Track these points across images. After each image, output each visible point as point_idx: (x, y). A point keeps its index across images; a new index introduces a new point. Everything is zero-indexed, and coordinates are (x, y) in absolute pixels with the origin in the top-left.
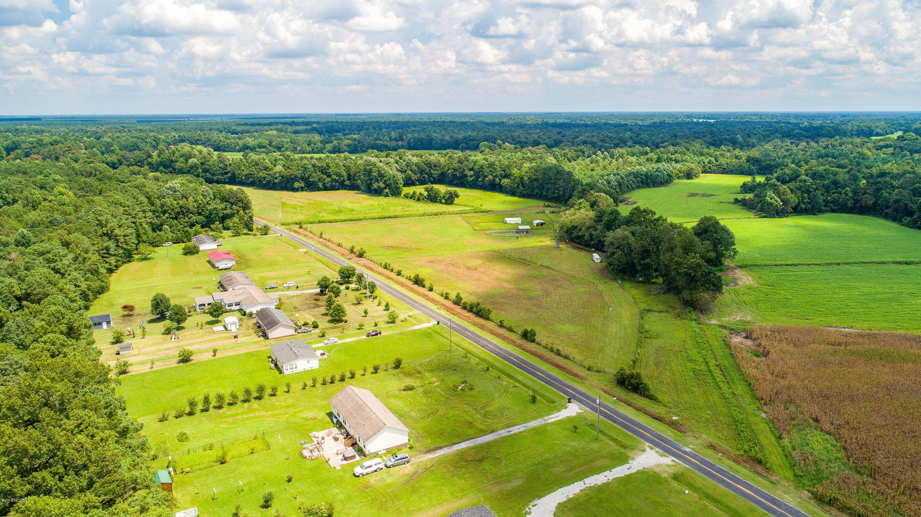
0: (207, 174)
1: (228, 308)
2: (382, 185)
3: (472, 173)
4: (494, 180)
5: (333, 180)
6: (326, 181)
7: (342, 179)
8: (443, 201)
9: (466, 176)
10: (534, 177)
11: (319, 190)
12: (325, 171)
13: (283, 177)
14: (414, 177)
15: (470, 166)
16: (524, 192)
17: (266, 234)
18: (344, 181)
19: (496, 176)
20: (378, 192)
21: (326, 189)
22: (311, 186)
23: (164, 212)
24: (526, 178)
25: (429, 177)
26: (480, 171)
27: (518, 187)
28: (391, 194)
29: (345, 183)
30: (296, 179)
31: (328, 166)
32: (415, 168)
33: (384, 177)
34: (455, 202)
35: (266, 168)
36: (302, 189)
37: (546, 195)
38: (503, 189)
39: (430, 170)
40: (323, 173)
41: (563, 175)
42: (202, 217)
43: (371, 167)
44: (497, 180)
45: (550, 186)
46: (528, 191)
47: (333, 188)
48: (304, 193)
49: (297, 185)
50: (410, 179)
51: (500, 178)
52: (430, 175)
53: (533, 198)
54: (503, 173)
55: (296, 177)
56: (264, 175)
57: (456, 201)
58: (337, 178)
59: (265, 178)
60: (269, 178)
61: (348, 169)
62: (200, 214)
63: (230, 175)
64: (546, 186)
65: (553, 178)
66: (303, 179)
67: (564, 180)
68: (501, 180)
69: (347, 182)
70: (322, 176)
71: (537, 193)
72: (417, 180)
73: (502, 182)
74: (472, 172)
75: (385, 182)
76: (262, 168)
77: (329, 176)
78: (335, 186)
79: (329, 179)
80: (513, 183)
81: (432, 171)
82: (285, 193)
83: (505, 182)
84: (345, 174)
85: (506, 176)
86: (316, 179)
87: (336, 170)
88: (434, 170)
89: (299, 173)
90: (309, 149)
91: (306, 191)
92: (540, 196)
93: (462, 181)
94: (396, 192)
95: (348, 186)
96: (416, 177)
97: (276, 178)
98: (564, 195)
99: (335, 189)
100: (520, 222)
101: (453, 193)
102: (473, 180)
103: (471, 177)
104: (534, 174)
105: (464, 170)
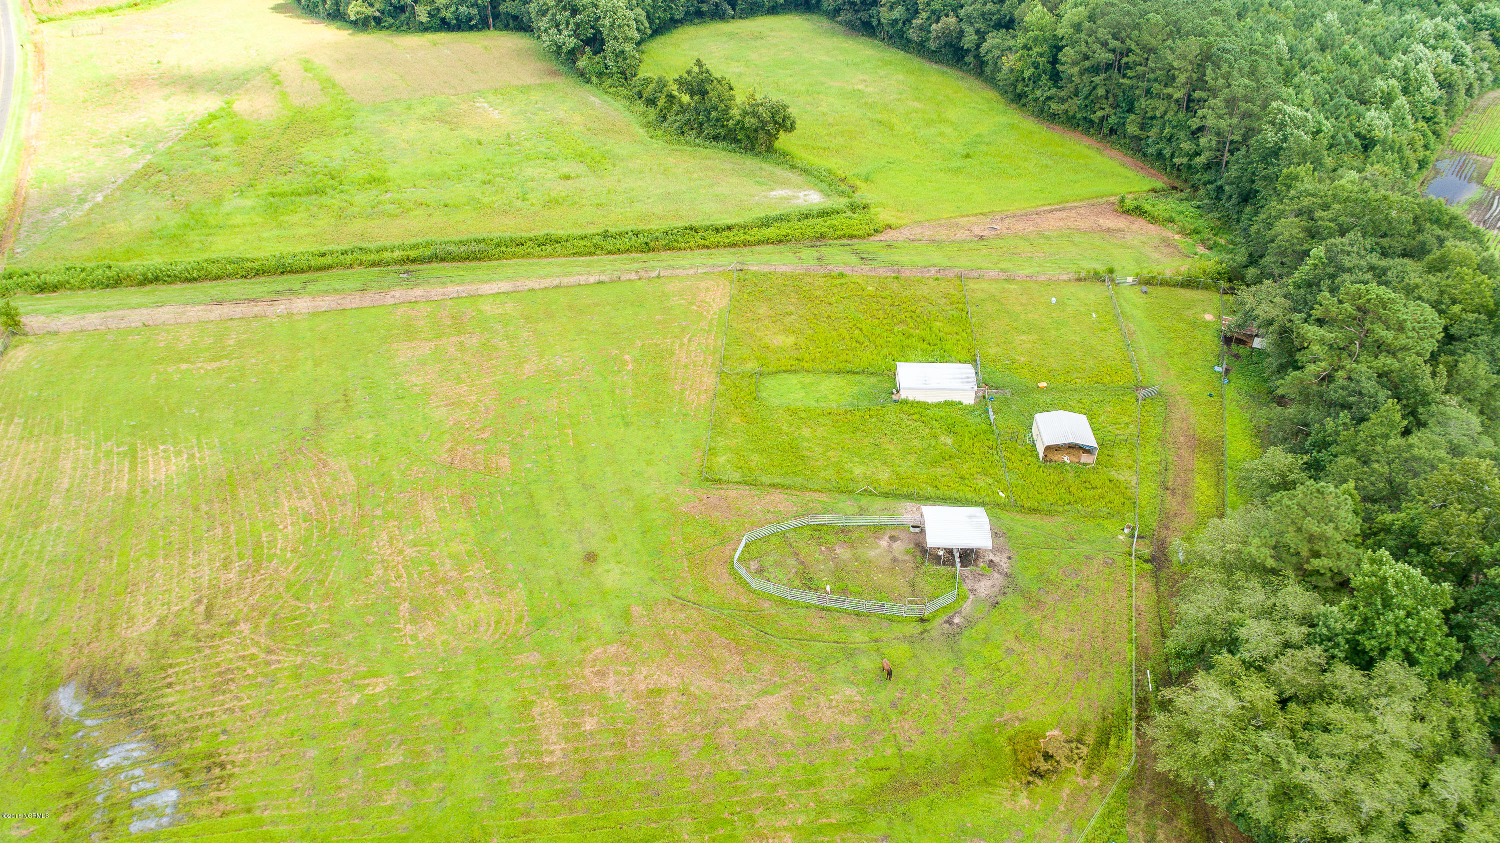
10: (1104, 56)
16: (1054, 107)
19: (970, 20)
20: (562, 63)
21: (445, 26)
22: (400, 17)
24: (1068, 54)
27: (1035, 79)
34: (777, 144)
36: (379, 22)
37: (1138, 139)
38: (988, 70)
41: (1227, 76)
44: (972, 34)
45: (1161, 106)
46: (1072, 105)
47: (463, 25)
48: (385, 35)
51: (983, 28)
53: (1087, 132)
57: (784, 141)
64: (1143, 103)
65: (1182, 78)
67: (1231, 103)
68: (981, 35)
71: (1103, 119)
73: (985, 46)
75: (579, 32)
78: (471, 17)
80: (1024, 56)
83: (998, 46)
91: (389, 28)
92: (1112, 131)
93: (864, 15)
94: (613, 73)
98: (1214, 165)
99: (471, 28)
100: (968, 398)
101: (766, 116)
102: (895, 22)
103: (892, 8)
104: (1105, 44)
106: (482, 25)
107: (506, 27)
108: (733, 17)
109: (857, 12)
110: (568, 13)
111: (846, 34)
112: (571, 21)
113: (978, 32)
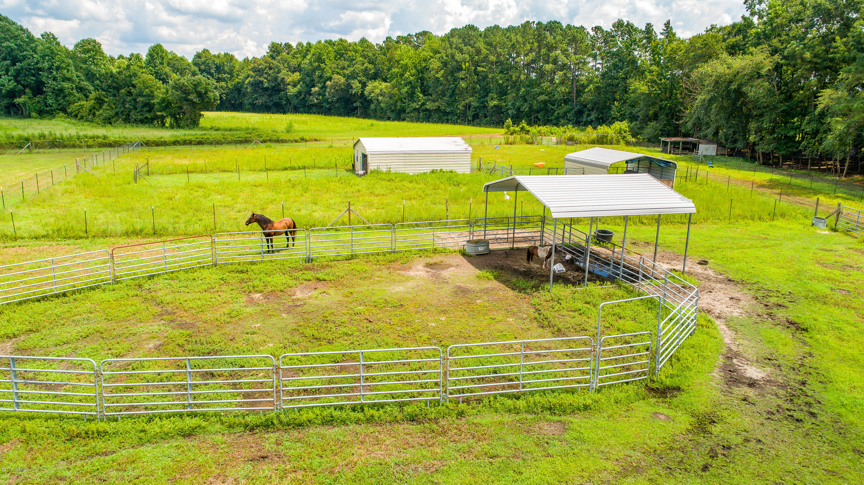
3: (297, 76)
4: (349, 86)
9: (282, 84)
10: (459, 60)
15: (294, 62)
19: (353, 76)
27: (411, 96)
38: (372, 106)
44: (356, 85)
46: (441, 104)
51: (364, 79)
53: (456, 124)
54: (370, 66)
68: (364, 85)
71: (468, 106)
73: (368, 88)
74: (297, 74)
80: (397, 86)
83: (377, 87)
92: (476, 117)
93: (275, 99)
102: (299, 94)
103: (295, 86)
105: (279, 72)
109: (270, 96)
110: (8, 62)
112: (12, 69)
113: (360, 82)
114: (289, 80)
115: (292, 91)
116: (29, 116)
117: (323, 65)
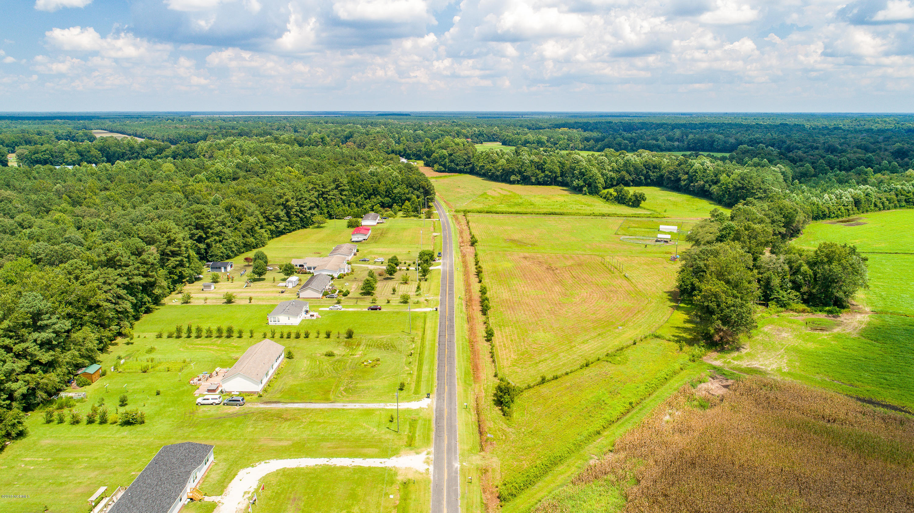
0: (453, 164)
1: (308, 271)
2: (581, 183)
4: (704, 186)
5: (546, 176)
6: (540, 176)
7: (554, 175)
8: (630, 203)
9: (679, 180)
10: (739, 185)
11: (533, 184)
12: (540, 167)
13: (503, 170)
14: (627, 177)
15: (686, 170)
16: (728, 201)
17: (430, 218)
18: (556, 177)
19: (707, 182)
20: (578, 190)
21: (539, 183)
22: (525, 180)
23: (360, 193)
24: (732, 186)
25: (645, 179)
26: (694, 176)
27: (723, 195)
28: (589, 193)
29: (558, 179)
30: (513, 172)
31: (544, 162)
32: (632, 169)
33: (584, 176)
34: (641, 205)
35: (494, 162)
36: (518, 182)
38: (712, 196)
39: (647, 172)
40: (539, 169)
42: (389, 199)
43: (576, 165)
44: (707, 186)
47: (545, 183)
48: (519, 186)
49: (513, 178)
50: (623, 179)
51: (711, 184)
52: (647, 177)
54: (714, 178)
55: (514, 170)
56: (491, 168)
57: (643, 204)
58: (550, 174)
59: (490, 170)
60: (493, 170)
61: (562, 164)
62: (388, 196)
63: (471, 166)
66: (520, 172)
68: (710, 186)
69: (560, 179)
70: (537, 171)
72: (633, 181)
73: (711, 188)
74: (687, 176)
75: (585, 181)
76: (490, 161)
77: (543, 172)
78: (548, 181)
79: (543, 175)
80: (719, 190)
81: (651, 173)
82: (503, 185)
83: (714, 189)
84: (558, 170)
85: (716, 183)
86: (529, 174)
87: (549, 166)
88: (653, 172)
89: (516, 167)
90: (581, 146)
91: (521, 184)
93: (676, 184)
94: (593, 190)
95: (560, 182)
96: (631, 178)
97: (498, 171)
99: (547, 185)
100: (675, 231)
101: (638, 196)
102: (686, 185)
103: (684, 181)
104: (739, 182)
105: (679, 174)
106: (550, 184)
107: (558, 185)
108: (632, 186)
111: (670, 191)
114: (683, 178)
115: (683, 183)
116: (585, 194)
117: (697, 174)
